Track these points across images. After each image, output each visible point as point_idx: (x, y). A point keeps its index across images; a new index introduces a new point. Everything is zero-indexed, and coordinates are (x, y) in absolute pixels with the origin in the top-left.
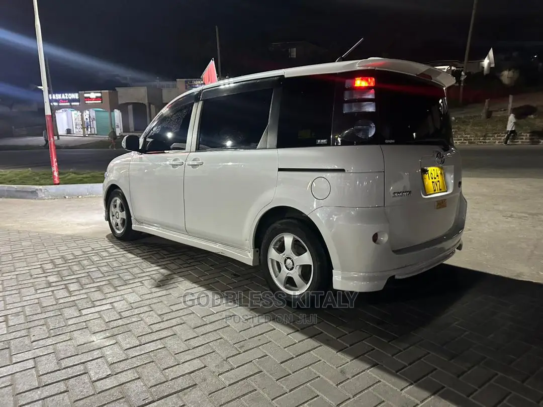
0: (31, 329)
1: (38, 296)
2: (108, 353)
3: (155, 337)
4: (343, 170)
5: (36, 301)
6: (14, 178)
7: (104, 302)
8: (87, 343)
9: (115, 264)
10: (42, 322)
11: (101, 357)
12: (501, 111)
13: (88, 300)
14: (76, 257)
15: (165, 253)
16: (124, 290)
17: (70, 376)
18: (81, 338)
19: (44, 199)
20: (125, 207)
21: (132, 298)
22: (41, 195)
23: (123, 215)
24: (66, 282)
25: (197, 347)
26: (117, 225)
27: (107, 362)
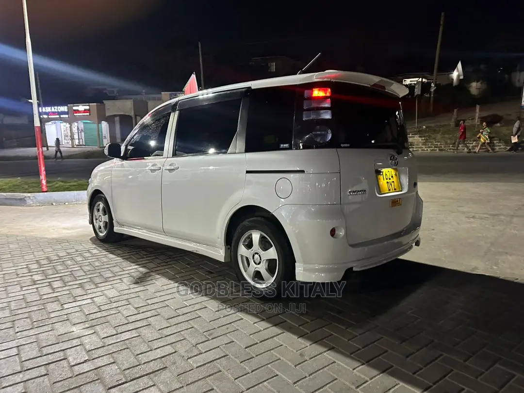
0: (16, 322)
1: (22, 293)
2: (86, 341)
3: (130, 327)
4: (303, 172)
5: (22, 297)
6: (4, 187)
7: (85, 297)
8: (67, 333)
9: (97, 264)
10: (26, 315)
11: (80, 345)
12: (469, 120)
13: (70, 295)
14: (60, 258)
15: (145, 253)
16: (104, 287)
17: (50, 361)
18: (61, 329)
19: (32, 206)
20: (107, 210)
21: (112, 293)
22: (29, 202)
23: (105, 218)
24: (49, 280)
25: (169, 335)
26: (100, 228)
27: (85, 349)
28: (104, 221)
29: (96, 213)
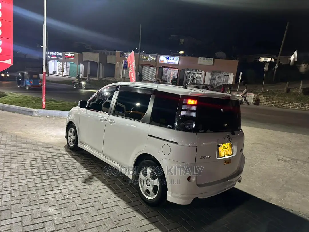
0: (22, 200)
1: (26, 180)
2: (55, 218)
3: (78, 212)
4: (177, 143)
5: (26, 183)
6: (22, 101)
7: (58, 188)
8: (46, 211)
9: (66, 165)
10: (27, 196)
11: (52, 220)
12: (296, 89)
13: (50, 186)
14: (48, 158)
15: (92, 161)
16: (68, 182)
17: (37, 229)
18: (44, 208)
19: (36, 117)
20: (75, 133)
21: (71, 188)
22: (35, 114)
23: (74, 137)
24: (41, 174)
25: (97, 221)
26: (71, 142)
27: (54, 223)
28: (73, 139)
29: (69, 133)
